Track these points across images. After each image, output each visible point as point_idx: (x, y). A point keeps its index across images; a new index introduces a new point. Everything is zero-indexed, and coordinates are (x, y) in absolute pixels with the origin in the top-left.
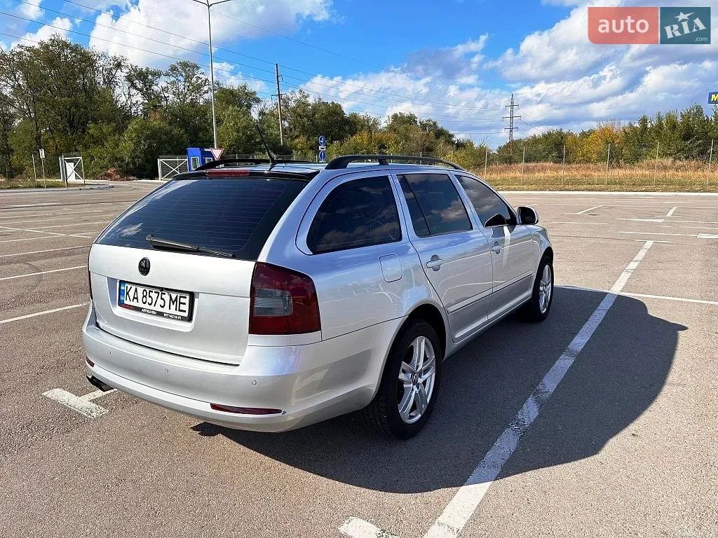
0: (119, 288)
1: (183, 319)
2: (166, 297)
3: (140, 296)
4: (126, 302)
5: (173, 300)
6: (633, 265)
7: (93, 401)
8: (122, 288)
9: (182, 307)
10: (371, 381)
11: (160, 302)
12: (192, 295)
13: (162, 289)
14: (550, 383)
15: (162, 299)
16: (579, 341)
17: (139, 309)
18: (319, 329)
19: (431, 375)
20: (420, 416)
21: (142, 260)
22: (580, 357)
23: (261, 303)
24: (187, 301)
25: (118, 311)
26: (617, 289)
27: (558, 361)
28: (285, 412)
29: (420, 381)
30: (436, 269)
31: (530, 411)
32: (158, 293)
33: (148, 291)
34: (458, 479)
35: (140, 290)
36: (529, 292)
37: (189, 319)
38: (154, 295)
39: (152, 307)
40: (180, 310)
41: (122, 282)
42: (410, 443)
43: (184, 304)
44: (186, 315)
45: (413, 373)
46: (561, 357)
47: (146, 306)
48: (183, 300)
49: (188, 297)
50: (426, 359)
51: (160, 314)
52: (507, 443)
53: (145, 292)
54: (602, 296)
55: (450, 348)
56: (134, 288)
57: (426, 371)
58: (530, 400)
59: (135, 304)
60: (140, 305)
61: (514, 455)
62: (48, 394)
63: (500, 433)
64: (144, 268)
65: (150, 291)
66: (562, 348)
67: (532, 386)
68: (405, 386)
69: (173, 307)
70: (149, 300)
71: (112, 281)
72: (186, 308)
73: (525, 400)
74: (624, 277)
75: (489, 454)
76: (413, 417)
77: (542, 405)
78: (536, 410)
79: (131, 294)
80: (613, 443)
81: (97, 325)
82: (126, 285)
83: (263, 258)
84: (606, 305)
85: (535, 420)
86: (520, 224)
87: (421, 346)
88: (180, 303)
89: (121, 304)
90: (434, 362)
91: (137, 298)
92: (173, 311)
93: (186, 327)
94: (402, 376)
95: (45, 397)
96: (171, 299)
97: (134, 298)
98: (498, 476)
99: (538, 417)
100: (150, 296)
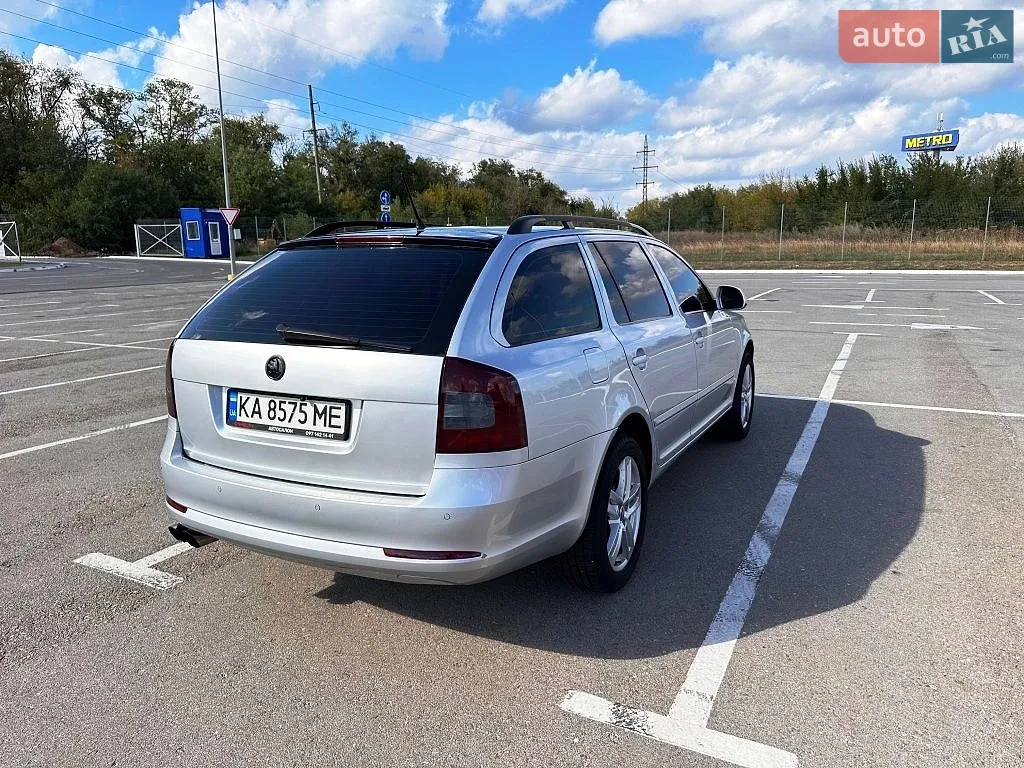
0: (229, 401)
1: (336, 437)
2: (309, 409)
3: (264, 409)
4: (239, 419)
5: (320, 412)
6: (839, 365)
7: (155, 567)
8: (232, 399)
9: (334, 421)
10: (578, 515)
11: (299, 416)
12: (348, 404)
13: (303, 398)
14: (776, 514)
15: (301, 411)
16: (798, 463)
17: (264, 428)
18: (526, 444)
19: (637, 509)
20: (626, 562)
21: (272, 359)
22: (803, 482)
23: (453, 411)
24: (342, 412)
25: (228, 432)
26: (827, 394)
27: (777, 488)
28: (485, 556)
29: (627, 515)
30: (642, 367)
31: (760, 551)
32: (296, 404)
33: (277, 401)
34: (693, 637)
35: (264, 401)
36: (730, 400)
37: (346, 437)
38: (288, 408)
39: (285, 424)
40: (330, 426)
41: (233, 391)
42: (618, 597)
43: (338, 417)
44: (341, 431)
45: (620, 505)
46: (780, 483)
47: (276, 422)
48: (334, 412)
49: (343, 408)
50: (632, 485)
51: (299, 432)
52: (741, 593)
53: (272, 404)
54: (807, 408)
56: (253, 398)
57: (632, 503)
58: (756, 537)
59: (256, 420)
60: (265, 421)
61: (755, 605)
62: (83, 561)
63: (729, 580)
64: (275, 370)
65: (281, 402)
66: (778, 472)
67: (753, 520)
68: (610, 522)
69: (320, 421)
70: (280, 414)
71: (215, 389)
72: (341, 422)
73: (750, 538)
74: (832, 381)
75: (723, 606)
76: (620, 562)
77: (773, 543)
78: (767, 548)
79: (249, 407)
80: (875, 584)
81: (185, 454)
82: (239, 395)
83: (452, 352)
84: (819, 416)
85: (769, 560)
86: (720, 309)
87: (626, 471)
88: (331, 416)
89: (232, 422)
90: (640, 492)
91: (259, 413)
92: (320, 426)
93: (343, 448)
94: (610, 509)
95: (78, 566)
96: (316, 410)
97: (254, 412)
98: (742, 630)
99: (771, 557)
100: (281, 409)
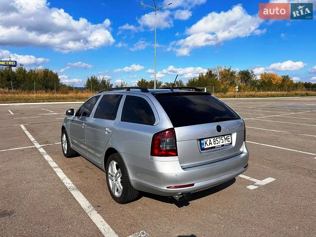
2: (223, 138)
3: (213, 143)
5: (226, 138)
9: (229, 140)
12: (231, 134)
15: (222, 140)
32: (220, 138)
35: (212, 140)
37: (231, 143)
38: (218, 139)
39: (218, 144)
40: (228, 141)
43: (229, 138)
47: (216, 145)
48: (229, 137)
51: (222, 146)
53: (214, 140)
56: (209, 140)
59: (211, 146)
60: (213, 145)
65: (216, 139)
69: (226, 141)
70: (217, 142)
79: (208, 143)
82: (204, 140)
88: (228, 139)
91: (211, 143)
96: (225, 138)
100: (217, 141)
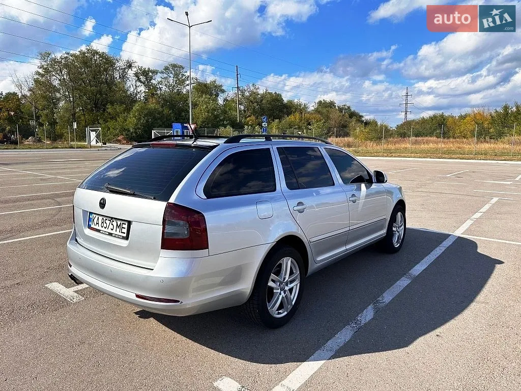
0: (89, 216)
1: (123, 238)
2: (115, 223)
3: (100, 222)
4: (92, 226)
5: (119, 225)
6: (477, 215)
7: (76, 292)
8: (91, 217)
9: (123, 230)
10: (246, 286)
11: (111, 227)
12: (129, 223)
13: (112, 218)
14: (387, 297)
15: (112, 224)
16: (418, 269)
17: (98, 231)
18: (207, 248)
19: (297, 285)
20: (286, 313)
21: (102, 199)
22: (416, 280)
23: (169, 229)
24: (126, 226)
25: (87, 231)
26: (459, 233)
27: (399, 281)
28: (182, 302)
29: (287, 288)
30: (301, 212)
31: (368, 315)
32: (110, 221)
33: (105, 219)
34: (303, 357)
35: (100, 218)
36: (384, 232)
37: (127, 238)
38: (108, 222)
39: (106, 230)
40: (122, 232)
41: (91, 213)
43: (125, 228)
44: (125, 235)
45: (281, 283)
46: (402, 279)
47: (103, 229)
48: (124, 226)
49: (127, 224)
50: (291, 273)
51: (110, 234)
52: (344, 336)
53: (103, 220)
54: (446, 236)
55: (312, 267)
56: (97, 217)
57: (291, 282)
58: (370, 307)
59: (96, 227)
60: (100, 228)
61: (346, 344)
62: (49, 286)
63: (341, 328)
64: (102, 204)
66: (404, 272)
67: (374, 298)
68: (274, 291)
69: (118, 230)
70: (105, 225)
71: (85, 212)
72: (125, 231)
73: (365, 308)
74: (468, 223)
75: (330, 342)
76: (280, 313)
77: (377, 311)
78: (372, 314)
79: (95, 221)
80: (421, 341)
81: (76, 240)
82: (93, 215)
83: (172, 200)
84: (447, 243)
85: (369, 321)
86: (375, 183)
88: (122, 227)
89: (89, 227)
90: (299, 276)
91: (98, 224)
92: (118, 233)
93: (125, 243)
94: (271, 284)
95: (47, 288)
96: (117, 225)
97: (97, 223)
98: (331, 357)
99: (372, 319)
100: (105, 223)
